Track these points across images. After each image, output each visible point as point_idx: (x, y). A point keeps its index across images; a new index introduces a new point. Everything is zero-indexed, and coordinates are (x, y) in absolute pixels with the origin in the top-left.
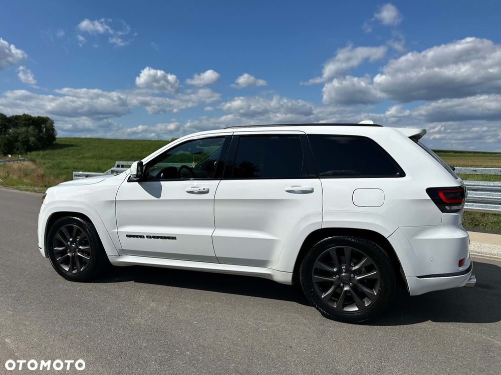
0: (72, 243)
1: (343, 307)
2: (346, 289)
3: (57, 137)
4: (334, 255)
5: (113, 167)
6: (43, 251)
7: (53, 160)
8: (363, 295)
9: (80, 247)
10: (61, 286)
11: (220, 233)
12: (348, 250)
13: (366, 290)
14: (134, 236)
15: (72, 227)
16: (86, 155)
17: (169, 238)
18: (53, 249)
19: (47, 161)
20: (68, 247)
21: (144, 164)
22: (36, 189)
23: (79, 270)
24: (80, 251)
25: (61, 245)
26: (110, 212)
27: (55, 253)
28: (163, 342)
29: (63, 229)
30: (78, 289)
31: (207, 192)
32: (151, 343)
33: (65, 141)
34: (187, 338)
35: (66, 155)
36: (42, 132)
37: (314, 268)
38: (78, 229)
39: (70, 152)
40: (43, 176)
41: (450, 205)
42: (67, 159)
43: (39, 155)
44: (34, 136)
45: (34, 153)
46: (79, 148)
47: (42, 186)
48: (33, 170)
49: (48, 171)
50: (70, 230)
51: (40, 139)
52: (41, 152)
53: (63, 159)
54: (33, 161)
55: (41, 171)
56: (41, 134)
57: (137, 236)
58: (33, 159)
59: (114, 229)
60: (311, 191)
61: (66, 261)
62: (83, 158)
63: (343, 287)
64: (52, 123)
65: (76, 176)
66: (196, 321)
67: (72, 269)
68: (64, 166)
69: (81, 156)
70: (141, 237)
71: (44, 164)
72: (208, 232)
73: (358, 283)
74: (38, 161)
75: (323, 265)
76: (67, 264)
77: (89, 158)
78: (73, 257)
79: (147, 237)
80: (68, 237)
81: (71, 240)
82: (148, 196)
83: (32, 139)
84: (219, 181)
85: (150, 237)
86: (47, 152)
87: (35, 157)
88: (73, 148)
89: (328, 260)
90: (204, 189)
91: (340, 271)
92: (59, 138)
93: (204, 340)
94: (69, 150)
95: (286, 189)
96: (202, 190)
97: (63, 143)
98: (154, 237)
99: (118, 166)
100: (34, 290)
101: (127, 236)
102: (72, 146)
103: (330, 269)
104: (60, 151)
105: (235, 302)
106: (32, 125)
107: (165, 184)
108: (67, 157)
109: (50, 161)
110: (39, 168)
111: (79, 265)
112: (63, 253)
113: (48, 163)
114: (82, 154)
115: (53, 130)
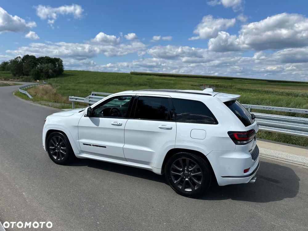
0: (58, 145)
1: (185, 189)
2: (187, 179)
3: (64, 70)
4: (181, 162)
5: (90, 95)
6: (44, 148)
7: (62, 84)
8: (195, 184)
9: (62, 148)
10: (52, 166)
11: (127, 146)
12: (188, 160)
13: (196, 181)
14: (86, 144)
15: (58, 137)
16: (81, 81)
17: (103, 147)
18: (49, 147)
19: (58, 85)
20: (56, 147)
21: (92, 108)
22: (50, 104)
23: (61, 159)
24: (62, 149)
25: (53, 146)
26: (75, 131)
27: (50, 149)
28: (93, 199)
29: (54, 138)
30: (60, 169)
31: (121, 125)
32: (87, 200)
33: (69, 72)
34: (105, 199)
35: (69, 81)
36: (56, 67)
37: (171, 168)
38: (61, 139)
39: (72, 79)
40: (55, 94)
41: (240, 141)
42: (69, 83)
43: (54, 80)
44: (52, 69)
45: (51, 79)
46: (77, 77)
47: (53, 102)
48: (50, 90)
49: (58, 91)
50: (57, 138)
51: (54, 71)
52: (55, 79)
53: (68, 83)
54: (50, 84)
55: (54, 91)
56: (55, 68)
57: (88, 145)
58: (51, 83)
59: (78, 140)
60: (171, 129)
61: (55, 154)
62: (79, 83)
63: (185, 179)
64: (62, 61)
65: (71, 98)
66: (112, 190)
67: (58, 158)
68: (68, 88)
69: (78, 81)
70: (90, 145)
71: (57, 86)
72: (121, 145)
73: (192, 177)
74: (53, 84)
75: (176, 167)
76: (56, 155)
77: (82, 83)
78: (59, 152)
79: (93, 145)
80: (56, 142)
81: (57, 144)
82: (93, 125)
83: (50, 71)
84: (127, 120)
85: (94, 146)
86: (59, 79)
87: (52, 82)
88: (74, 76)
89: (178, 164)
90: (120, 124)
91: (183, 171)
92: (65, 70)
93: (113, 200)
94: (71, 78)
95: (159, 126)
96: (118, 124)
97: (68, 73)
98: (96, 146)
99: (93, 95)
100: (39, 168)
101: (83, 144)
102: (73, 75)
103: (179, 169)
104: (66, 78)
105: (134, 181)
106: (50, 62)
107: (101, 119)
108: (70, 82)
109: (60, 84)
110: (53, 89)
111: (61, 157)
112: (54, 150)
113: (59, 85)
114: (78, 80)
115: (62, 66)
